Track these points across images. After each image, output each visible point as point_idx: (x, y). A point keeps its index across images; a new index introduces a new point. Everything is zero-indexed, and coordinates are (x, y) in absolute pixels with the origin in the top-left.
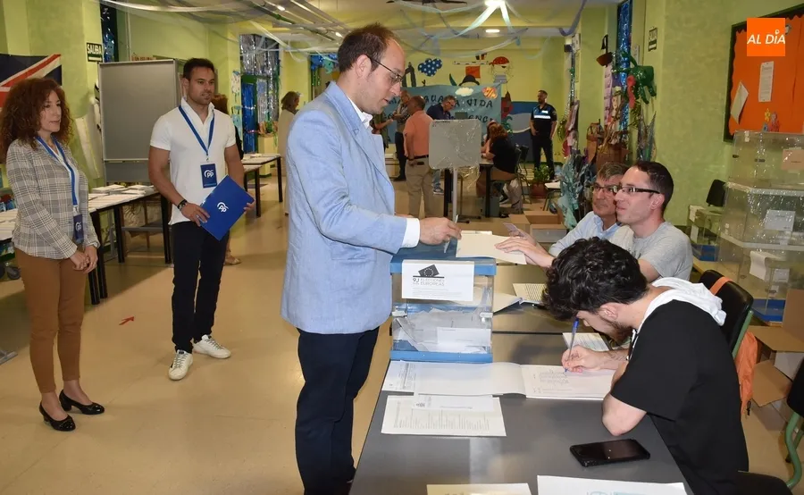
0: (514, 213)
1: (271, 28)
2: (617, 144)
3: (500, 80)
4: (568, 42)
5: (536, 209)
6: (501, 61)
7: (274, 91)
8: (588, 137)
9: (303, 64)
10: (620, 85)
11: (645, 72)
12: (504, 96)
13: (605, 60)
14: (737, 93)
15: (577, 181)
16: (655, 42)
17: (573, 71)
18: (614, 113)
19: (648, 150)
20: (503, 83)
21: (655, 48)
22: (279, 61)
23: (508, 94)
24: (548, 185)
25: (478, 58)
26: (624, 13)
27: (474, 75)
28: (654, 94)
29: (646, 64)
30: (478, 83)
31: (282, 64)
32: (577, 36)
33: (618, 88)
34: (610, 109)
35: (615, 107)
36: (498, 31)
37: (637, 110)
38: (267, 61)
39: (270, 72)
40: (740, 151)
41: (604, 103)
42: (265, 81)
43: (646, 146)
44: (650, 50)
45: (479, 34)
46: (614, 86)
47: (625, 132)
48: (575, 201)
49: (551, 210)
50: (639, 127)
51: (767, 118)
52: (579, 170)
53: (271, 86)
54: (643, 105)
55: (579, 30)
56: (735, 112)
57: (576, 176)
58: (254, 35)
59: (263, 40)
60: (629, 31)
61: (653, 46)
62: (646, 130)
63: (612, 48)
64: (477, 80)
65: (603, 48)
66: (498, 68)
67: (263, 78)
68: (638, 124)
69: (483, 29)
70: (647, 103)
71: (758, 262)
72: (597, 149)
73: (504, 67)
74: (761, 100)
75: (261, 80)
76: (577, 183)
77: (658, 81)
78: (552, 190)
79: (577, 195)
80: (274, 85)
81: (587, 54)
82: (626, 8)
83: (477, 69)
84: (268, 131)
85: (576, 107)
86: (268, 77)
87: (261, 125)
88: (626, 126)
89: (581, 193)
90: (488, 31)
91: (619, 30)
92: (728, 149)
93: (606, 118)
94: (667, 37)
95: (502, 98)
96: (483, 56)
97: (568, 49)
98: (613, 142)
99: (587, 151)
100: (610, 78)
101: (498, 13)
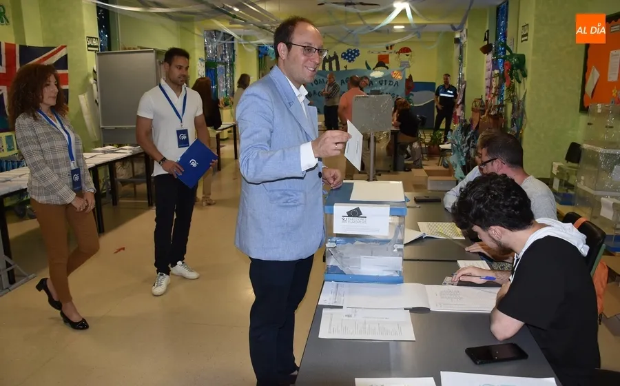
0: (416, 168)
1: (228, 25)
2: (495, 115)
3: (405, 65)
4: (457, 36)
5: (432, 165)
6: (406, 50)
7: (230, 74)
8: (473, 110)
9: (253, 52)
10: (498, 69)
11: (518, 59)
12: (407, 77)
13: (486, 50)
14: (591, 75)
15: (464, 143)
16: (526, 35)
17: (461, 58)
18: (493, 91)
19: (520, 119)
20: (407, 67)
21: (526, 40)
22: (234, 51)
23: (410, 77)
24: (442, 146)
25: (387, 48)
26: (501, 13)
27: (384, 61)
28: (525, 75)
29: (519, 52)
30: (387, 68)
31: (236, 53)
32: (465, 31)
33: (496, 72)
34: (490, 87)
35: (494, 86)
36: (403, 27)
37: (512, 89)
38: (225, 51)
39: (227, 59)
40: (593, 120)
41: (485, 83)
42: (223, 66)
43: (518, 117)
44: (522, 41)
45: (388, 29)
46: (493, 70)
47: (502, 105)
48: (463, 159)
49: (444, 166)
50: (513, 101)
51: (614, 94)
52: (466, 135)
53: (228, 70)
54: (517, 84)
55: (466, 26)
56: (589, 89)
57: (463, 140)
58: (215, 31)
59: (221, 35)
60: (505, 26)
61: (526, 38)
62: (519, 104)
63: (492, 40)
64: (386, 65)
65: (485, 39)
66: (403, 56)
67: (223, 64)
68: (512, 99)
69: (391, 25)
70: (520, 82)
71: (607, 205)
72: (480, 118)
73: (407, 55)
74: (609, 80)
75: (220, 66)
76: (465, 145)
77: (529, 67)
78: (444, 150)
79: (465, 154)
80: (230, 69)
81: (472, 46)
82: (503, 8)
83: (387, 57)
84: (226, 105)
85: (464, 86)
86: (226, 63)
87: (221, 100)
88: (502, 101)
89: (468, 153)
90: (395, 27)
91: (498, 26)
92: (583, 119)
93: (486, 95)
94: (536, 31)
95: (406, 79)
96: (391, 46)
97: (457, 41)
98: (492, 113)
99: (472, 121)
100: (490, 65)
101: (403, 13)
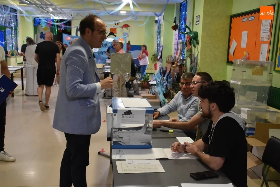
0: (135, 95)
1: (18, 3)
2: (180, 65)
3: (126, 35)
4: (157, 19)
5: (145, 93)
6: (126, 26)
7: (15, 35)
8: (167, 62)
9: (30, 22)
10: (181, 39)
11: (194, 34)
12: (127, 42)
13: (175, 28)
14: (232, 44)
15: (164, 81)
16: (199, 21)
17: (159, 32)
18: (179, 51)
19: (195, 67)
20: (127, 36)
21: (199, 24)
22: (17, 20)
23: (129, 42)
24: (151, 83)
25: (115, 24)
26: (182, 7)
27: (113, 32)
28: (198, 43)
29: (194, 30)
30: (116, 36)
31: (19, 21)
32: (162, 16)
33: (181, 41)
34: (177, 49)
35: (179, 49)
36: (126, 12)
37: (190, 50)
38: (11, 20)
39: (13, 25)
40: (235, 68)
41: (174, 47)
42: (10, 30)
43: (194, 66)
44: (196, 25)
45: (117, 15)
46: (179, 39)
47: (184, 60)
48: (164, 89)
49: (152, 94)
50: (191, 58)
51: (245, 55)
52: (164, 76)
53: (13, 32)
54: (193, 48)
55: (163, 14)
56: (231, 51)
57: (162, 79)
58: (4, 6)
59: (9, 9)
60: (185, 15)
61: (198, 23)
62: (194, 59)
63: (178, 23)
64: (115, 34)
65: (174, 22)
66: (125, 29)
67: (9, 28)
68: (191, 56)
70: (195, 47)
71: (244, 112)
72: (171, 67)
73: (127, 29)
74: (242, 47)
75: (8, 29)
76: (164, 82)
77: (200, 38)
78: (152, 85)
79: (165, 87)
80: (15, 31)
81: (166, 27)
82: (183, 5)
83: (115, 29)
84: (12, 55)
85: (161, 48)
86: (12, 28)
87: (9, 52)
88: (184, 57)
89: (167, 85)
90: (121, 12)
91: (181, 14)
92: (230, 68)
93: (175, 53)
94: (204, 20)
95: (127, 43)
96: (118, 23)
97: (156, 22)
98: (179, 64)
99: (166, 68)
100: (177, 36)
101: (128, 5)
